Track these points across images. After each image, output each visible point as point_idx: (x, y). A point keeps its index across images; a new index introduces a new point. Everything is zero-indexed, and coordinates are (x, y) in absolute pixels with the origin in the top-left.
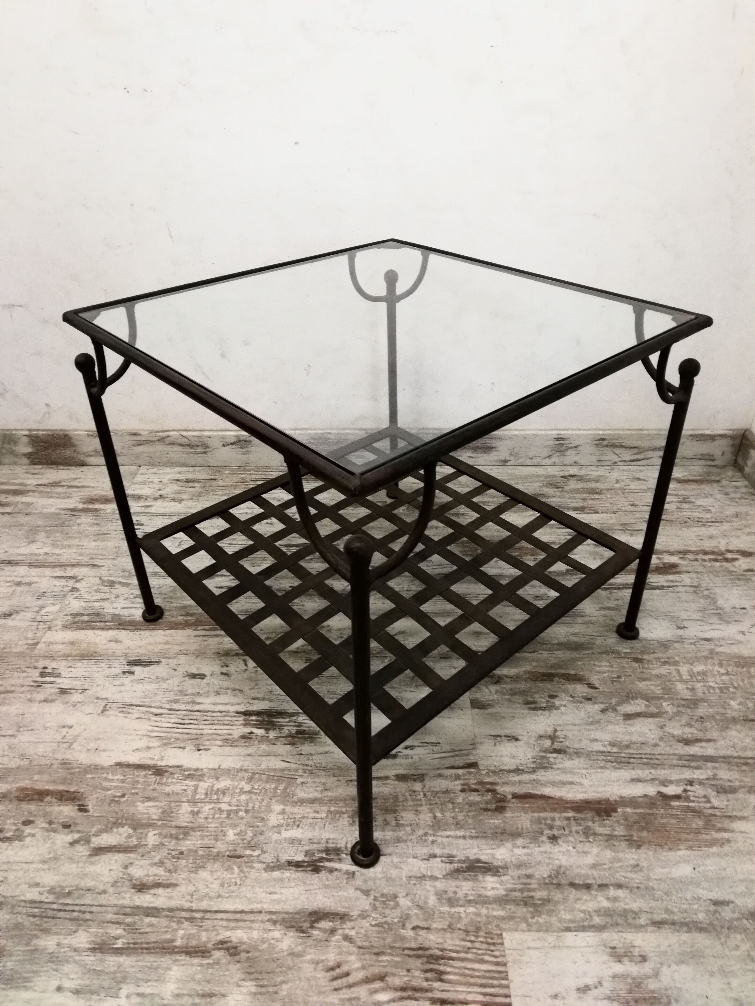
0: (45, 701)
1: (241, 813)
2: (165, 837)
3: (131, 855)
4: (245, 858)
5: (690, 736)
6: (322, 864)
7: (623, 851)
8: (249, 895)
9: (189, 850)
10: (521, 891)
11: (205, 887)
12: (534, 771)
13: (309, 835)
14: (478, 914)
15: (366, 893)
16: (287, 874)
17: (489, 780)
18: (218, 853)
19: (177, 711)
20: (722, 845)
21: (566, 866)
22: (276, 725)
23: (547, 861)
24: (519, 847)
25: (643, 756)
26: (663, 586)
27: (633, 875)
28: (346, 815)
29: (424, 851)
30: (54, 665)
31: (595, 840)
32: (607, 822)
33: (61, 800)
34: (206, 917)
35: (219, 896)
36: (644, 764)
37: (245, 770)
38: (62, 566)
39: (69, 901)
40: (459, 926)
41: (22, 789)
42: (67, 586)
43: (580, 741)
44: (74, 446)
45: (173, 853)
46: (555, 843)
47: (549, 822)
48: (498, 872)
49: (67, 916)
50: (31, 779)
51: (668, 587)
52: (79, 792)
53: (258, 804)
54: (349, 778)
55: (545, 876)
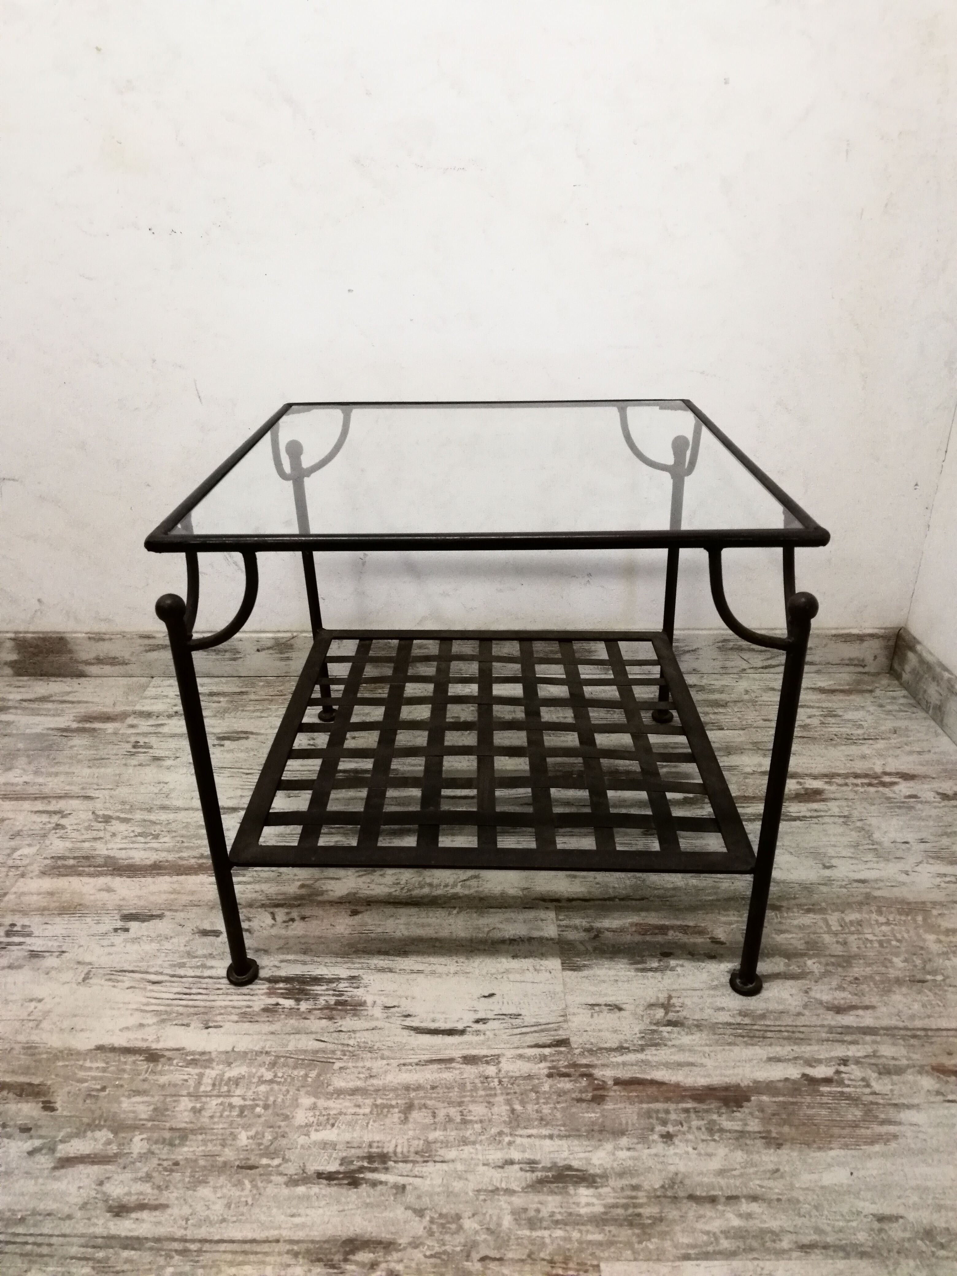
0: (10, 967)
1: (258, 1110)
2: (156, 1142)
3: (109, 1167)
4: (260, 1169)
5: (842, 1002)
6: (362, 1176)
7: (758, 1152)
8: (263, 1218)
9: (186, 1159)
10: (626, 1207)
11: (204, 1208)
12: (642, 1049)
13: (347, 1137)
14: (568, 1239)
15: (420, 1213)
16: (315, 1189)
17: (584, 1061)
18: (225, 1163)
19: (181, 977)
20: (887, 1142)
21: (683, 1174)
22: (309, 994)
23: (659, 1166)
24: (622, 1149)
25: (783, 1029)
26: (805, 817)
27: (770, 1183)
28: (396, 1110)
29: (497, 1156)
30: (26, 921)
31: (721, 1139)
32: (738, 1114)
33: (21, 1096)
34: (204, 1249)
35: (224, 1220)
36: (784, 1039)
37: (267, 1053)
38: (45, 798)
39: (20, 1230)
40: (542, 1255)
42: (49, 822)
43: (702, 1010)
44: (70, 651)
45: (165, 1164)
46: (669, 1142)
47: (662, 1115)
48: (595, 1182)
49: (17, 1250)
51: (811, 817)
52: (45, 1085)
53: (281, 1097)
54: (402, 1061)
55: (657, 1186)
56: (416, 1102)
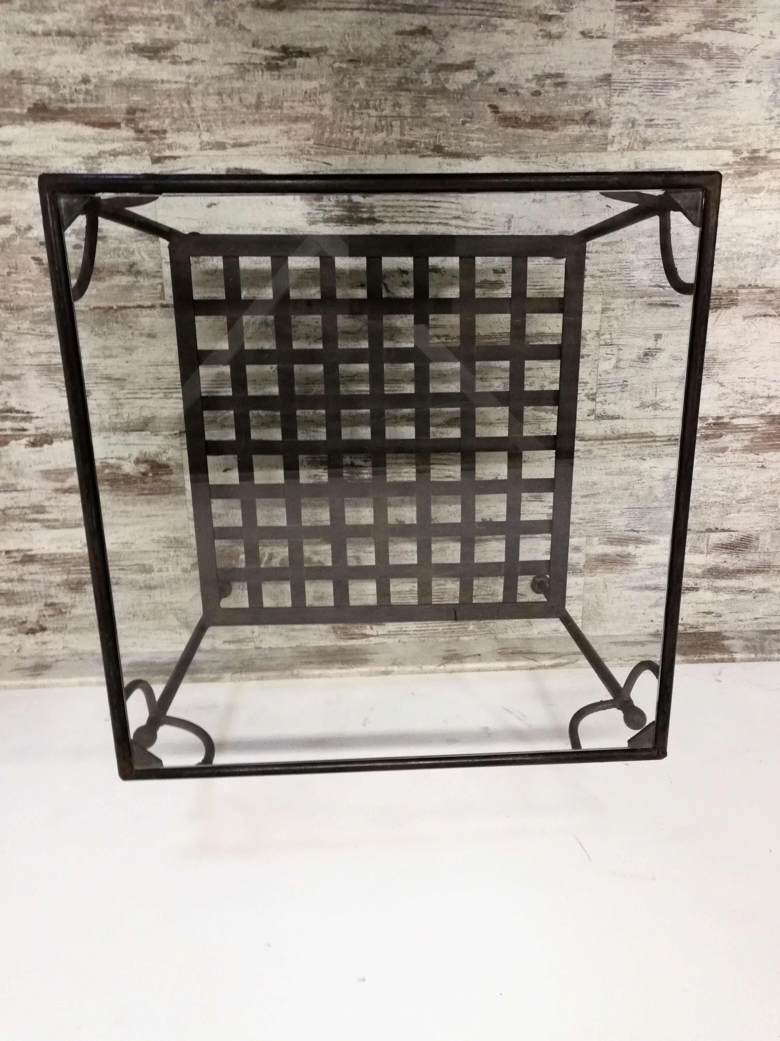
1: (357, 105)
2: (416, 80)
3: (439, 62)
4: (346, 60)
6: (281, 54)
7: (27, 68)
8: (336, 25)
9: (394, 67)
10: (115, 30)
11: (373, 32)
13: (295, 84)
14: (150, 8)
15: (241, 28)
16: (308, 45)
17: (141, 144)
18: (369, 64)
19: (440, 223)
21: (77, 53)
23: (92, 58)
24: (116, 71)
27: (21, 44)
28: (266, 104)
29: (198, 68)
31: (50, 79)
32: (38, 98)
33: (516, 118)
34: (366, 4)
35: (359, 23)
37: (361, 153)
39: (478, 19)
41: (553, 129)
45: (406, 64)
46: (85, 76)
47: (89, 98)
48: (134, 48)
49: (475, 5)
50: (549, 140)
52: (503, 126)
53: (345, 116)
54: (267, 145)
55: (94, 44)
56: (254, 110)
